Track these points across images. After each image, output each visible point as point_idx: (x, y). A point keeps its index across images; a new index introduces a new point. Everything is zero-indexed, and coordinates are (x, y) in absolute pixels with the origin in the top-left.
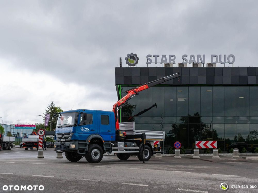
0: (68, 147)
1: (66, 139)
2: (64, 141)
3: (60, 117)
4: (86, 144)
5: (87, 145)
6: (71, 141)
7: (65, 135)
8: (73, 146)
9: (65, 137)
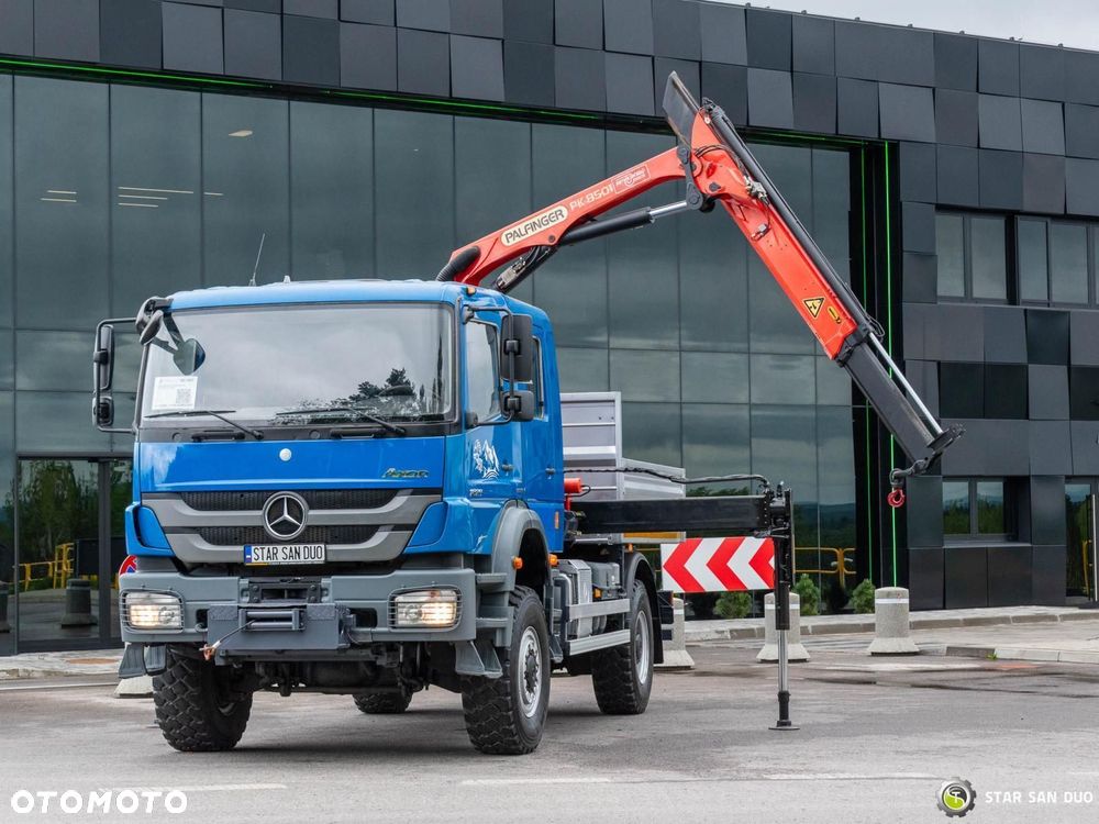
0: (367, 617)
1: (326, 543)
2: (301, 560)
3: (164, 345)
4: (502, 584)
5: (507, 597)
6: (402, 561)
7: (312, 507)
8: (439, 613)
9: (308, 528)
